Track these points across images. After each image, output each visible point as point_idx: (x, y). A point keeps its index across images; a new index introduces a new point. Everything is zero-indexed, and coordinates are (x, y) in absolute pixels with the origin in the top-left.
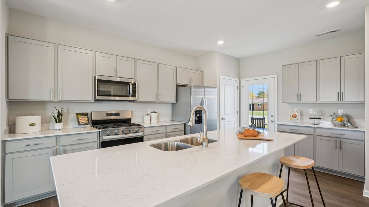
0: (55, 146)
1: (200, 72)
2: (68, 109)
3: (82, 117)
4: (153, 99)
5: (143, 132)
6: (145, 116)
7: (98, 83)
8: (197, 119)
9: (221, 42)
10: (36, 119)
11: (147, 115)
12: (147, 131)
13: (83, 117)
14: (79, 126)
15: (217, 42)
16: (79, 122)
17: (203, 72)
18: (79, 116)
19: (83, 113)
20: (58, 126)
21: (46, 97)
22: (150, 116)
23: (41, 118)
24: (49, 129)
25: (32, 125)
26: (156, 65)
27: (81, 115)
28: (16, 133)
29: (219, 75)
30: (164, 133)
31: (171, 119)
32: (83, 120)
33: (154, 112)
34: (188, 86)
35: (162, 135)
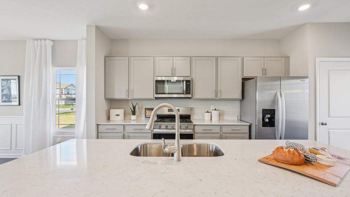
0: (123, 131)
1: (283, 59)
2: (142, 105)
3: (148, 111)
4: (212, 96)
5: (194, 129)
6: (205, 113)
7: (156, 83)
8: (267, 120)
9: (304, 8)
10: (120, 112)
11: (208, 112)
12: (197, 129)
13: (150, 112)
14: (146, 119)
15: (297, 9)
16: (146, 115)
17: (289, 57)
18: (147, 111)
19: (150, 108)
20: (133, 117)
21: (124, 96)
22: (210, 113)
23: (123, 111)
24: (131, 119)
25: (118, 115)
26: (214, 59)
27: (148, 110)
28: (110, 120)
29: (315, 58)
30: (219, 133)
31: (239, 119)
32: (149, 114)
33: (215, 110)
34: (254, 78)
35: (216, 135)
